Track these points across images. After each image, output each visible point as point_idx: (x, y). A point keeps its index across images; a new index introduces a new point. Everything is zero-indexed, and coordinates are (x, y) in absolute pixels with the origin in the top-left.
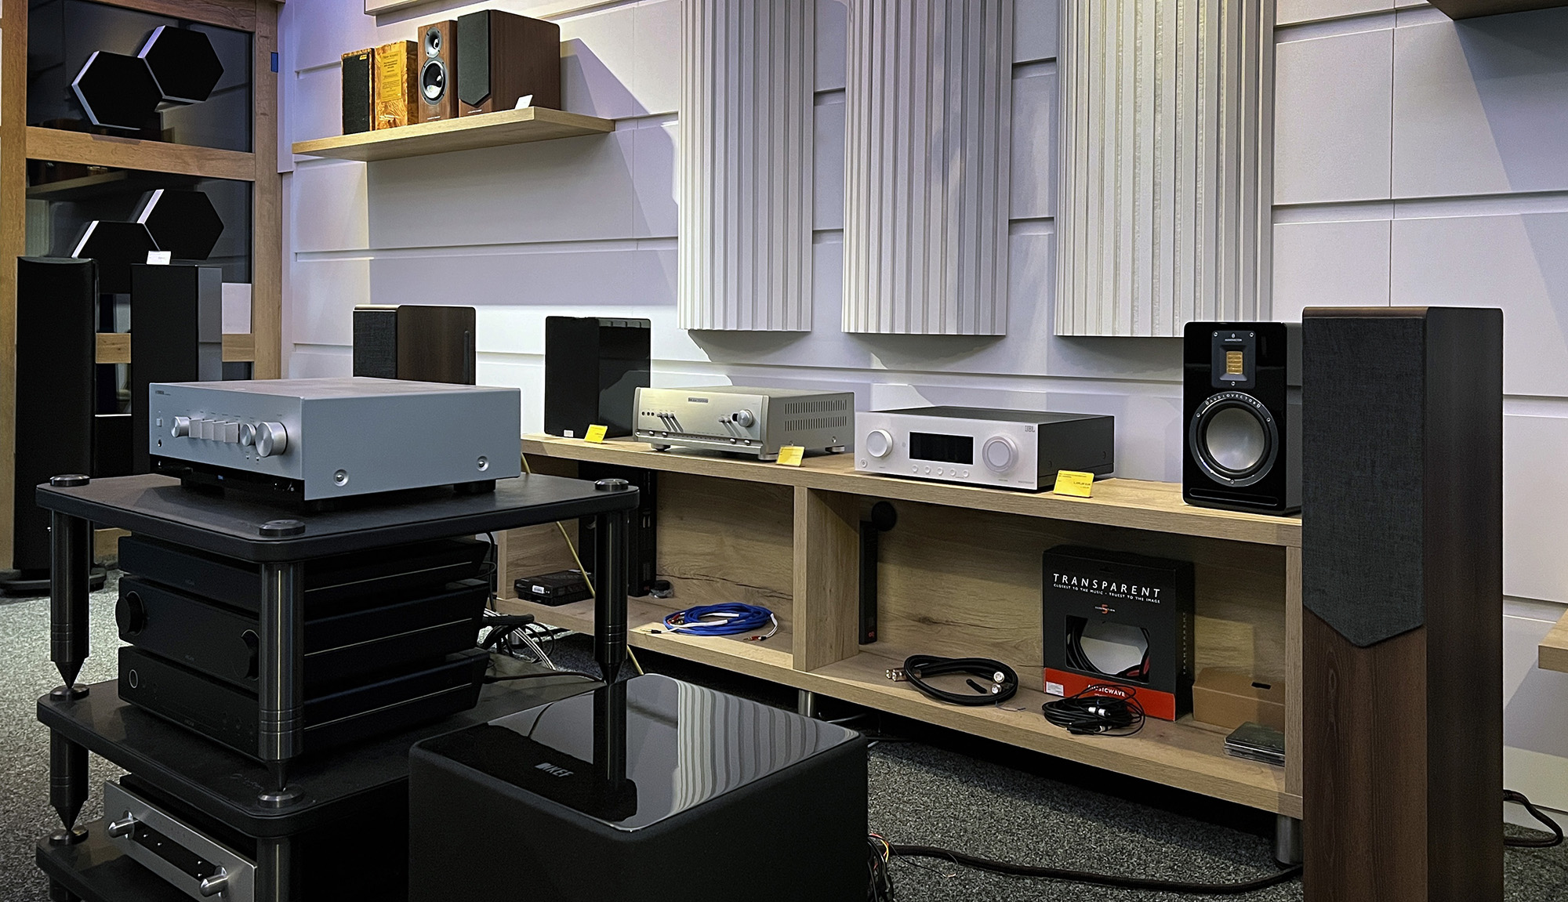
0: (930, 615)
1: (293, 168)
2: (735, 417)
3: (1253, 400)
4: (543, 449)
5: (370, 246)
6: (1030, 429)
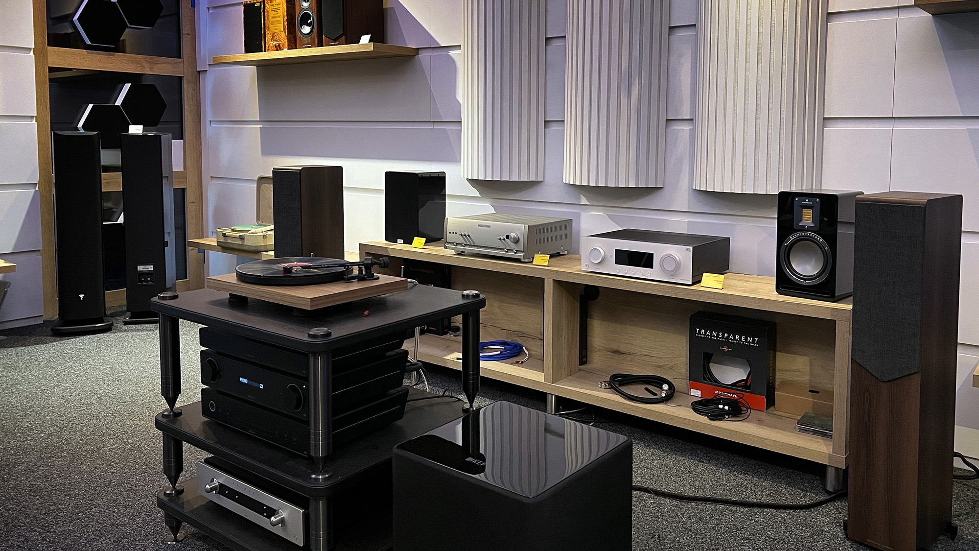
0: (620, 349)
1: (207, 68)
2: (507, 237)
3: (818, 237)
4: (388, 252)
5: (260, 118)
6: (688, 250)
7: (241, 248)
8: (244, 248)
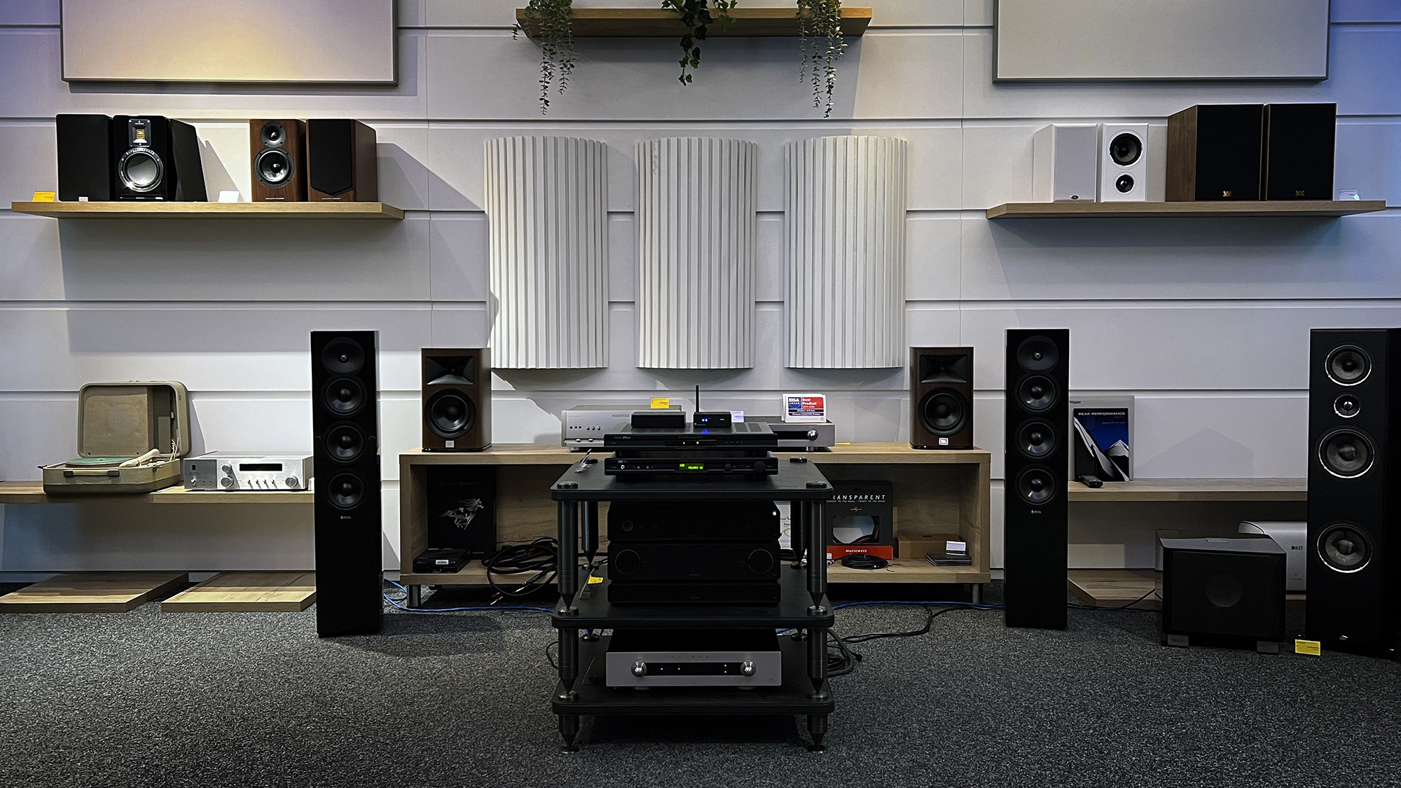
5: (68, 296)
7: (115, 490)
8: (119, 489)
